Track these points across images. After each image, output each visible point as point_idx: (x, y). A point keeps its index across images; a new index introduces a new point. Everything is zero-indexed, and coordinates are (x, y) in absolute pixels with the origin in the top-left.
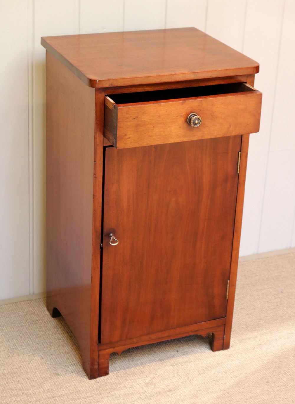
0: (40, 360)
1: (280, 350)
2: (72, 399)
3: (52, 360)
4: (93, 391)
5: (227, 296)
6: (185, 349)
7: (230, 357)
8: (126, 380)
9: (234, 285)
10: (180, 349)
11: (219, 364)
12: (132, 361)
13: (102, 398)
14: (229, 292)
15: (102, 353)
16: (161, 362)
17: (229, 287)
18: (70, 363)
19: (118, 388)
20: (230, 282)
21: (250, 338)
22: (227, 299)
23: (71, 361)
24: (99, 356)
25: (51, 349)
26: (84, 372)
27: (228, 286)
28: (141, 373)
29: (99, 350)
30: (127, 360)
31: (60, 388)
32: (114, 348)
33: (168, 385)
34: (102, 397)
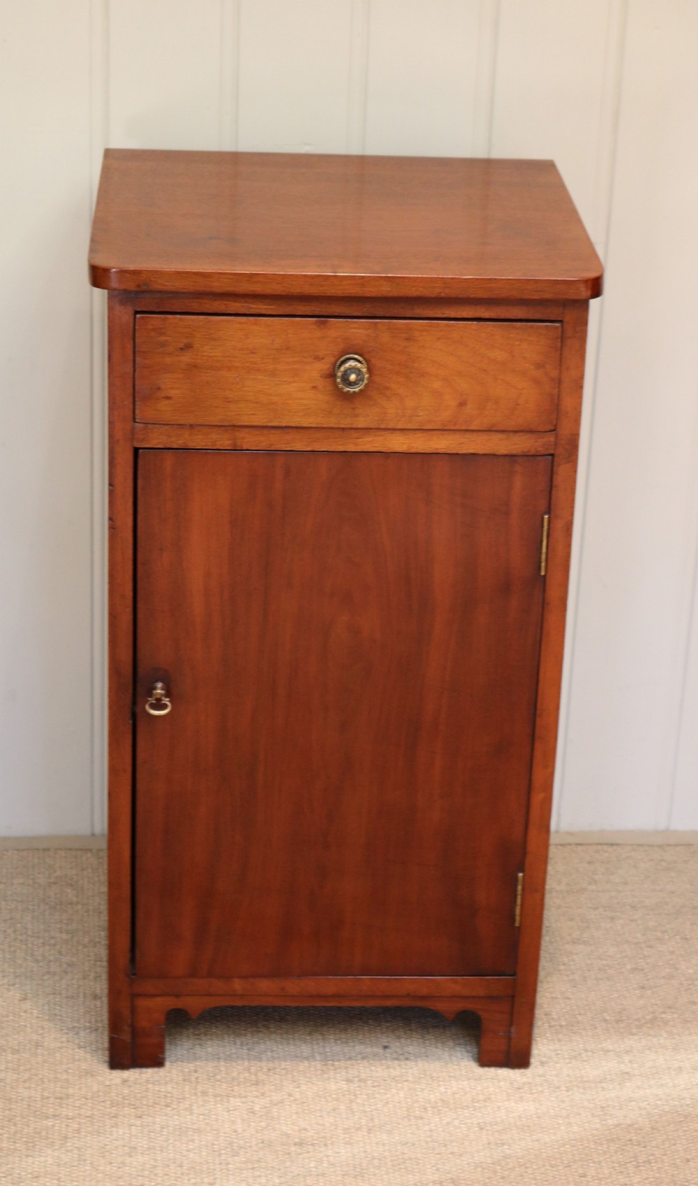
0: (16, 1002)
1: (673, 1099)
2: (38, 1113)
3: (46, 1008)
4: (102, 1104)
5: (518, 918)
6: (412, 1045)
7: (519, 1089)
8: (204, 1093)
9: (537, 889)
10: (396, 1045)
11: (478, 1101)
12: (249, 1050)
13: (113, 1127)
14: (522, 906)
15: (142, 1003)
16: (325, 1068)
17: (523, 889)
18: (88, 1024)
19: (169, 1109)
20: (524, 877)
21: (608, 1051)
22: (517, 924)
23: (93, 1020)
24: (133, 1010)
25: (61, 979)
26: (107, 1053)
27: (520, 888)
28: (254, 1082)
29: (134, 996)
30: (238, 1044)
31: (24, 1082)
32: (177, 996)
33: (305, 1129)
34: (116, 1124)
